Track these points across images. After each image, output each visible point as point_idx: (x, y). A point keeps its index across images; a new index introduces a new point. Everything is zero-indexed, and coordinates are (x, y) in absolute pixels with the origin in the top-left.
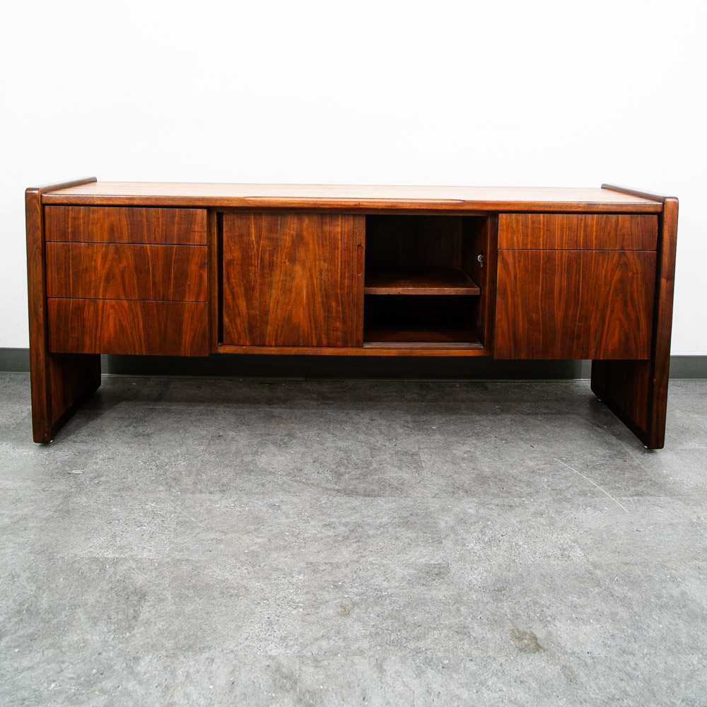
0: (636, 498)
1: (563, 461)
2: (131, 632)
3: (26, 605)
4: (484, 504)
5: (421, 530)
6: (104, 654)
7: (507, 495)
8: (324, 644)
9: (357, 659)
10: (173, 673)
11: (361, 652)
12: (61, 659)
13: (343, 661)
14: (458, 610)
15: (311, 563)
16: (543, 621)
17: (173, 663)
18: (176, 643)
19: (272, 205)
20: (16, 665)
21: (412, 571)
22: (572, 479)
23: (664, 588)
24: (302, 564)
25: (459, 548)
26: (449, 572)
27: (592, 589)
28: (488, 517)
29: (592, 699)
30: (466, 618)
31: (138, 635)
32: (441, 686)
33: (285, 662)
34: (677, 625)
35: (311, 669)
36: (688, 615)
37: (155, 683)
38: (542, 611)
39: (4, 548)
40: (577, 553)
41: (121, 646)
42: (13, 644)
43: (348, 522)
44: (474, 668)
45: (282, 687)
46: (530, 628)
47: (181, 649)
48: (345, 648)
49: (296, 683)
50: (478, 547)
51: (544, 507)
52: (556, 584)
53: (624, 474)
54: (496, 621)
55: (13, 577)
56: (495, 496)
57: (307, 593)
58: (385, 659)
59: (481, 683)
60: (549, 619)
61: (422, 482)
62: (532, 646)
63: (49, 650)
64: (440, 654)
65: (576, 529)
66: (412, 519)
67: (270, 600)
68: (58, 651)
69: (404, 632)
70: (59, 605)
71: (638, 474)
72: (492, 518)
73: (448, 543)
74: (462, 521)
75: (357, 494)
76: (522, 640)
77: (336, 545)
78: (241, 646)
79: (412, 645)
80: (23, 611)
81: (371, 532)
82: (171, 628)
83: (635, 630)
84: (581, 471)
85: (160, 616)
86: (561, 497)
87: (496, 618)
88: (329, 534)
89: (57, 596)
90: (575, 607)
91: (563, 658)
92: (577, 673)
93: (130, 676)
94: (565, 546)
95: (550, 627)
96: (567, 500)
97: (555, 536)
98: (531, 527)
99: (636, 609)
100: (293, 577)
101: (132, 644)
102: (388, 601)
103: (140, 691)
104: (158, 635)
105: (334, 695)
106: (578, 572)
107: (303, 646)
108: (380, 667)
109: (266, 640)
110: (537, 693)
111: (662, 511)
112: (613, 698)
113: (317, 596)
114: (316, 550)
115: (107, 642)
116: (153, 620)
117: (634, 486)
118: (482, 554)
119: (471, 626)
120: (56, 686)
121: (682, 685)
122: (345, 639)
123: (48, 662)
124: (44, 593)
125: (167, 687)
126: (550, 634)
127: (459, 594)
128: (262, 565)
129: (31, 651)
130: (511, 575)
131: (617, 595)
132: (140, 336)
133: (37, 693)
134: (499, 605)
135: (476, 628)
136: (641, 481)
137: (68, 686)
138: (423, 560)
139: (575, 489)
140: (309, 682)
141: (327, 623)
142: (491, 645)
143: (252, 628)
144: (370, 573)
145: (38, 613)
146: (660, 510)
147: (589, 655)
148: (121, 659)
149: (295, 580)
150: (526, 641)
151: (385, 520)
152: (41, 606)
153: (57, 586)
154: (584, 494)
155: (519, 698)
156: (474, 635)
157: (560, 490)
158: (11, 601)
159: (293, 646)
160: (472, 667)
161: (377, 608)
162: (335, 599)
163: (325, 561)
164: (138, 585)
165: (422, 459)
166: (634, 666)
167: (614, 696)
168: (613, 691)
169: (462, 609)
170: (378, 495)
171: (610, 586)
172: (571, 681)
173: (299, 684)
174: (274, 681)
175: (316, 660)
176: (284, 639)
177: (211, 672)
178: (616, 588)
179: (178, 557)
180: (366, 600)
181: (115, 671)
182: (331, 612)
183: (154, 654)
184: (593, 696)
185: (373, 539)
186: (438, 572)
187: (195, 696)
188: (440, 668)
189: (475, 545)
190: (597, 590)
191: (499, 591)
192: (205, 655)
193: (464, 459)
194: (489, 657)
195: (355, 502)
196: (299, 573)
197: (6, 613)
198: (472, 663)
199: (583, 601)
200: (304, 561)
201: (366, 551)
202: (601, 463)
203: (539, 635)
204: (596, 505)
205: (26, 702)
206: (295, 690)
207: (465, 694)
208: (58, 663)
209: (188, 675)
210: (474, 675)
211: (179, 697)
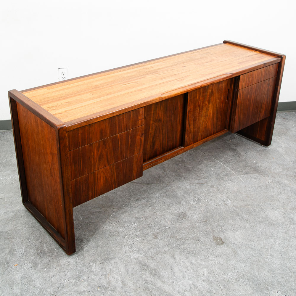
0: (246, 175)
2: (83, 256)
3: (39, 251)
4: (192, 184)
5: (172, 198)
6: (78, 266)
7: (199, 178)
8: (152, 251)
9: (165, 255)
10: (105, 269)
11: (166, 252)
13: (161, 256)
14: (193, 231)
15: (137, 218)
17: (104, 266)
18: (101, 258)
20: (48, 275)
21: (174, 217)
22: (221, 168)
24: (134, 219)
25: (188, 204)
26: (187, 216)
27: (236, 217)
30: (197, 234)
31: (87, 257)
32: (195, 261)
33: (141, 259)
35: (151, 261)
37: (101, 274)
38: (222, 228)
41: (82, 262)
42: (43, 267)
45: (144, 269)
46: (219, 235)
48: (160, 251)
49: (148, 267)
51: (214, 182)
57: (140, 231)
58: (174, 254)
59: (207, 258)
60: (224, 231)
61: (167, 175)
62: (221, 242)
67: (128, 236)
68: (61, 267)
69: (178, 242)
70: (52, 249)
72: (196, 190)
73: (183, 203)
77: (144, 208)
79: (182, 247)
81: (154, 201)
82: (97, 252)
85: (91, 248)
87: (207, 233)
88: (139, 204)
89: (49, 245)
90: (232, 225)
91: (231, 245)
92: (237, 250)
93: (91, 273)
98: (211, 192)
99: (252, 224)
101: (86, 260)
102: (169, 230)
103: (97, 278)
104: (94, 256)
105: (162, 269)
106: (231, 211)
107: (146, 253)
108: (173, 257)
109: (132, 252)
110: (226, 259)
111: (256, 180)
113: (144, 231)
114: (137, 212)
115: (77, 261)
116: (89, 250)
118: (196, 206)
119: (199, 237)
120: (67, 281)
122: (159, 248)
125: (105, 275)
126: (226, 237)
127: (192, 224)
128: (120, 221)
129: (51, 269)
130: (208, 214)
131: (245, 219)
133: (61, 284)
135: (201, 238)
136: (247, 167)
137: (71, 280)
138: (176, 212)
139: (224, 173)
140: (152, 266)
141: (151, 242)
142: (208, 243)
143: (125, 248)
144: (159, 220)
147: (240, 243)
148: (85, 267)
149: (134, 226)
154: (227, 175)
157: (218, 174)
160: (203, 253)
161: (166, 234)
162: (150, 232)
163: (142, 216)
166: (254, 246)
169: (195, 230)
170: (152, 183)
171: (242, 215)
172: (235, 254)
174: (140, 267)
175: (152, 257)
176: (138, 251)
177: (118, 267)
178: (244, 216)
180: (161, 231)
181: (85, 272)
182: (151, 238)
183: (95, 263)
185: (156, 204)
186: (182, 216)
187: (116, 277)
188: (193, 254)
189: (193, 203)
190: (238, 217)
191: (205, 221)
194: (208, 248)
196: (134, 223)
198: (203, 251)
200: (134, 217)
201: (155, 210)
202: (231, 159)
203: (222, 238)
204: (232, 179)
205: (60, 289)
206: (148, 270)
207: (203, 263)
208: (63, 272)
209: (111, 270)
210: (204, 255)
211: (111, 278)
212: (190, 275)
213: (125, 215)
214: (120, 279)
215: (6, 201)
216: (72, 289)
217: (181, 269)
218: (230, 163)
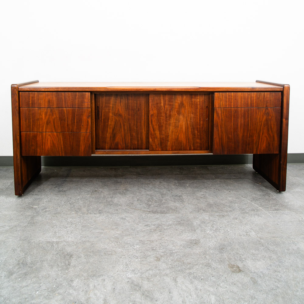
0: (275, 211)
1: (243, 197)
2: (68, 270)
3: (21, 261)
4: (212, 215)
5: (186, 226)
6: (58, 279)
7: (221, 211)
8: (151, 272)
9: (165, 278)
10: (88, 285)
11: (167, 275)
12: (40, 282)
13: (159, 278)
14: (205, 257)
15: (141, 241)
16: (241, 260)
17: (88, 282)
18: (88, 274)
19: (118, 90)
20: (20, 285)
21: (184, 243)
22: (248, 204)
23: (290, 246)
24: (138, 241)
25: (203, 233)
26: (200, 243)
27: (260, 248)
28: (214, 220)
29: (264, 290)
30: (209, 260)
31: (71, 271)
32: (202, 287)
33: (135, 280)
34: (296, 260)
35: (146, 282)
36: (301, 256)
37: (81, 290)
38: (240, 256)
39: (8, 239)
40: (253, 233)
41: (64, 276)
42: (18, 277)
43: (155, 224)
44: (214, 279)
45: (135, 290)
46: (236, 263)
47: (90, 276)
48: (159, 273)
49: (141, 288)
50: (211, 232)
51: (237, 216)
52: (245, 246)
53: (269, 202)
54: (221, 261)
55: (14, 250)
56: (216, 212)
57: (141, 252)
58: (177, 277)
59: (218, 285)
60: (243, 259)
61: (185, 207)
62: (238, 270)
63: (34, 279)
64: (200, 275)
65: (251, 224)
66: (182, 222)
67: (126, 256)
68: (38, 279)
69: (183, 266)
70: (36, 261)
71: (275, 202)
72: (216, 221)
73: (198, 231)
75: (158, 212)
76: (233, 268)
77: (151, 233)
78: (116, 274)
79: (188, 271)
80: (20, 264)
81: (165, 228)
82: (85, 268)
83: (279, 263)
84: (251, 201)
85: (80, 264)
86: (244, 212)
87: (221, 260)
88: (148, 229)
89: (34, 257)
90: (254, 254)
91: (251, 274)
92: (257, 280)
93: (70, 288)
94: (248, 231)
95: (244, 263)
96: (246, 213)
97: (243, 227)
98: (232, 224)
99: (279, 255)
100: (134, 246)
101: (69, 275)
102: (176, 254)
103: (75, 293)
104: (80, 271)
105: (157, 292)
106: (254, 241)
107: (142, 273)
108: (175, 280)
109: (126, 271)
110: (241, 288)
113: (146, 253)
114: (143, 236)
115: (58, 274)
116: (77, 265)
117: (274, 207)
118: (213, 235)
119: (211, 263)
120: (39, 293)
121: (301, 283)
122: (159, 270)
123: (34, 283)
124: (28, 256)
125: (86, 291)
126: (244, 265)
127: (205, 251)
128: (121, 242)
129: (26, 279)
130: (226, 243)
131: (271, 249)
132: (61, 148)
133: (31, 296)
134: (222, 254)
135: (213, 264)
136: (277, 204)
137: (44, 293)
138: (189, 238)
139: (250, 208)
140: (146, 287)
141: (151, 264)
142: (220, 270)
143: (119, 267)
144: (167, 244)
145: (27, 264)
146: (286, 216)
147: (262, 273)
148: (65, 281)
149: (135, 247)
150: (235, 268)
151: (171, 222)
152: (28, 261)
153: (33, 253)
154: (253, 210)
155: (234, 290)
156: (213, 267)
157: (243, 209)
158: (14, 260)
159: (137, 273)
160: (213, 279)
161: (171, 258)
162: (153, 254)
163: (147, 239)
164: (69, 251)
165: (184, 198)
166: (280, 276)
167: (273, 288)
168: (273, 286)
169: (207, 257)
170: (167, 213)
171: (268, 246)
172: (255, 283)
173: (142, 288)
174: (131, 287)
175: (148, 278)
176: (133, 271)
177: (104, 285)
178: (270, 247)
179: (84, 240)
180: (166, 254)
181: (63, 286)
182: (152, 260)
183: (79, 279)
184: (264, 288)
185: (166, 230)
186: (196, 243)
187: (99, 294)
188: (200, 280)
190: (262, 248)
191: (221, 249)
192: (101, 278)
193: (201, 197)
194: (220, 275)
195: (158, 216)
196: (137, 245)
197: (13, 265)
198: (213, 277)
199: (257, 252)
200: (138, 240)
201: (164, 235)
202: (259, 197)
203: (240, 266)
204: (259, 214)
205: (27, 300)
206: (141, 291)
207: (212, 289)
208: (38, 283)
209: (95, 286)
210: (214, 282)
211: (92, 295)
212: (192, 300)
213: (129, 237)
214: (102, 296)
215: (8, 217)
216: (41, 301)
217: (181, 293)
218: (258, 201)
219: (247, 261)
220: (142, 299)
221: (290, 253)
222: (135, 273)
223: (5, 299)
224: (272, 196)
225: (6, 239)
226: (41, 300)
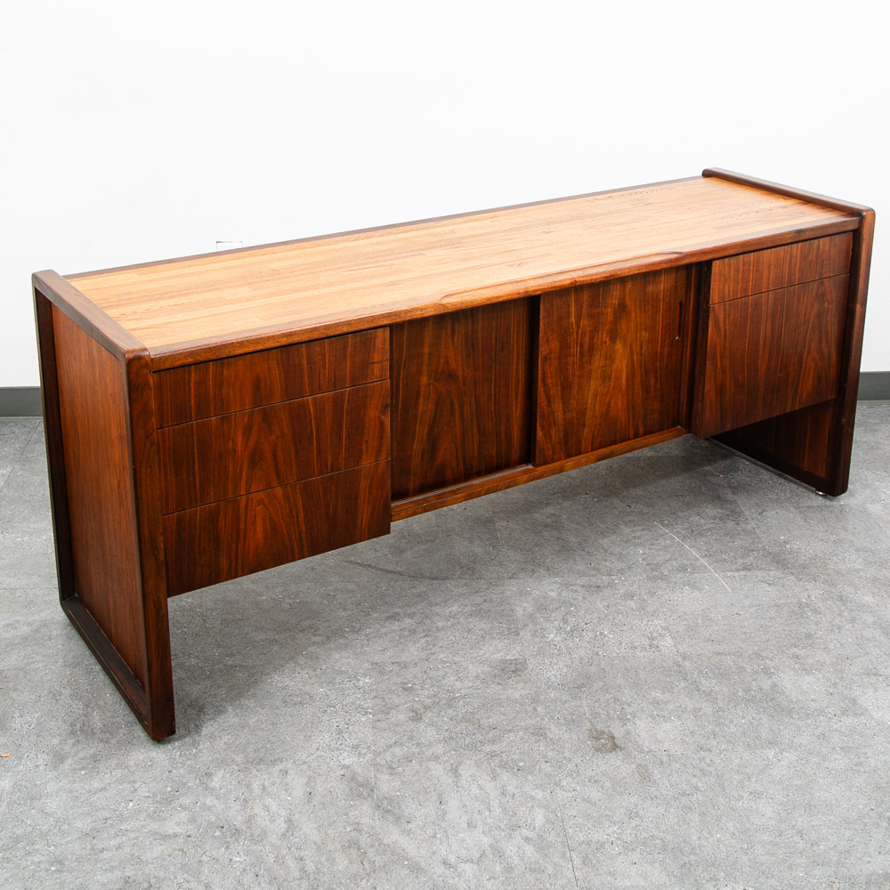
0: (742, 573)
1: (664, 525)
2: (197, 749)
3: (79, 726)
4: (567, 585)
5: (497, 619)
6: (174, 771)
7: (594, 572)
8: (397, 750)
9: (432, 765)
10: (248, 786)
11: (436, 758)
12: (132, 779)
13: (418, 767)
14: (535, 709)
15: (377, 664)
16: (623, 720)
17: (246, 777)
20: (87, 787)
21: (487, 669)
22: (671, 550)
24: (367, 665)
25: (537, 640)
26: (526, 669)
27: (678, 684)
28: (572, 601)
30: (542, 719)
31: (205, 751)
32: (517, 788)
33: (359, 770)
34: (760, 719)
35: (387, 777)
37: (232, 797)
38: (623, 708)
39: (32, 663)
40: (667, 642)
41: (190, 762)
42: (78, 767)
43: (414, 613)
45: (360, 795)
46: (609, 726)
47: (252, 763)
48: (419, 754)
49: (372, 791)
50: (558, 639)
51: (636, 586)
53: (733, 542)
54: (573, 721)
56: (582, 574)
58: (460, 764)
59: (556, 784)
60: (629, 717)
61: (497, 558)
62: (609, 745)
64: (515, 757)
65: (669, 614)
66: (485, 606)
67: (337, 707)
68: (126, 770)
69: (478, 735)
70: (114, 723)
72: (576, 602)
73: (526, 635)
74: (542, 608)
75: (423, 576)
76: (599, 739)
77: (403, 640)
78: (313, 757)
79: (487, 748)
80: (76, 732)
81: (440, 624)
82: (238, 742)
85: (224, 730)
86: (657, 573)
87: (574, 717)
88: (394, 628)
89: (109, 714)
90: (658, 703)
91: (639, 756)
92: (651, 771)
93: (206, 792)
94: (655, 634)
95: (630, 727)
96: (663, 578)
97: (644, 623)
98: (619, 612)
99: (721, 704)
100: (359, 680)
101: (201, 759)
102: (461, 703)
103: (219, 806)
104: (225, 750)
105: (411, 800)
106: (665, 665)
107: (376, 754)
108: (455, 771)
109: (338, 749)
110: (610, 791)
111: (770, 589)
112: (684, 794)
113: (387, 700)
114: (380, 648)
115: (175, 759)
116: (216, 734)
117: (743, 557)
118: (563, 646)
119: (547, 727)
120: (134, 805)
122: (418, 745)
123: (119, 782)
125: (245, 801)
126: (628, 733)
127: (536, 692)
128: (324, 668)
129: (98, 773)
130: (592, 670)
131: (703, 689)
134: (579, 703)
135: (553, 729)
136: (753, 550)
137: (146, 805)
138: (498, 656)
139: (674, 563)
140: (385, 789)
141: (399, 729)
142: (567, 745)
143: (321, 737)
144: (441, 673)
145: (94, 734)
147: (666, 753)
148: (193, 776)
149: (361, 683)
150: (603, 741)
151: (455, 608)
152: (95, 725)
153: (105, 703)
154: (683, 569)
156: (551, 736)
157: (657, 564)
158: (60, 723)
159: (366, 753)
160: (548, 768)
161: (450, 711)
162: (406, 703)
163: (392, 660)
164: (193, 697)
165: (497, 527)
167: (684, 792)
169: (539, 709)
170: (447, 578)
171: (698, 680)
172: (644, 779)
173: (375, 791)
174: (351, 789)
175: (390, 767)
176: (356, 747)
177: (287, 784)
178: (704, 682)
180: (438, 703)
181: (189, 787)
182: (402, 717)
183: (225, 769)
185: (442, 632)
186: (513, 669)
187: (274, 808)
188: (516, 770)
189: (556, 636)
190: (683, 684)
191: (578, 688)
192: (278, 768)
193: (546, 526)
194: (565, 758)
195: (421, 587)
196: (365, 675)
197: (60, 735)
198: (548, 764)
199: (666, 696)
200: (368, 661)
201: (436, 647)
202: (709, 526)
203: (616, 735)
204: (695, 582)
205: (109, 822)
206: (372, 797)
207: (539, 794)
208: (129, 783)
209: (264, 788)
210: (549, 776)
211: (258, 809)
212: (489, 820)
213: (344, 653)
214: (283, 813)
215: (19, 597)
216: (142, 826)
217: (467, 804)
218: (703, 539)
219: (638, 722)
220: (376, 818)
221: (748, 700)
222: (360, 753)
223: (57, 821)
224: (747, 519)
225: (27, 664)
226: (142, 823)
